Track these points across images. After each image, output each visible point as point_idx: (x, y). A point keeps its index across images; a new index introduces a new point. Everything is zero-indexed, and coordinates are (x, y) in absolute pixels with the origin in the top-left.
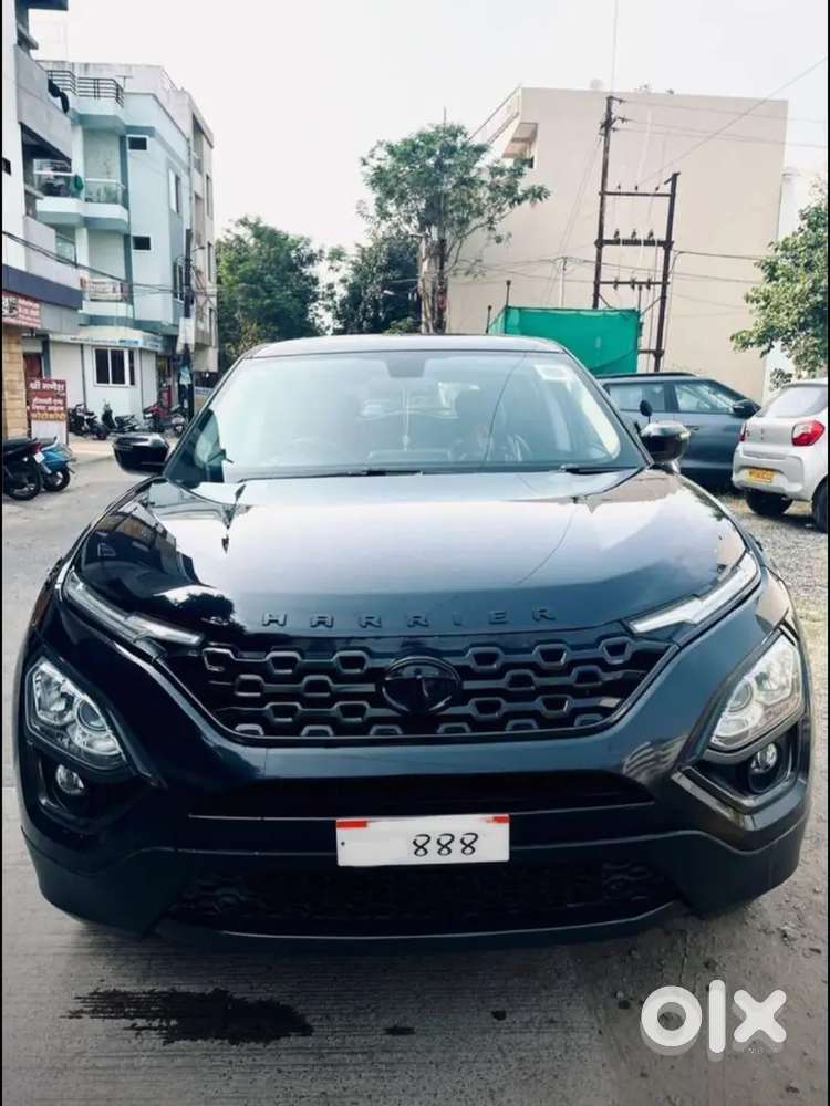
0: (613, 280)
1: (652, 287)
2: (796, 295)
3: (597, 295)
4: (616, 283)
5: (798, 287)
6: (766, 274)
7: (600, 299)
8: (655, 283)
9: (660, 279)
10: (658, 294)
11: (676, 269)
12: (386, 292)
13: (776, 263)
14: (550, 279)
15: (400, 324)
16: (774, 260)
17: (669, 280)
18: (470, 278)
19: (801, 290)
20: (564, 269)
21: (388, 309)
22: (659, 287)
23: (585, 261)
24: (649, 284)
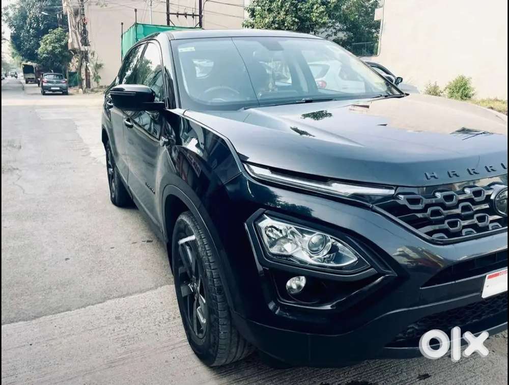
0: (176, 12)
1: (195, 17)
2: (266, 24)
3: (168, 20)
4: (178, 14)
5: (267, 20)
6: (250, 14)
7: (170, 23)
8: (196, 15)
9: (198, 14)
10: (198, 21)
11: (205, 9)
12: (43, 13)
13: (254, 9)
14: (144, 10)
15: (55, 31)
16: (253, 7)
17: (202, 14)
18: (98, 7)
19: (268, 22)
20: (151, 5)
21: (45, 22)
22: (198, 17)
23: (162, 2)
24: (193, 15)
